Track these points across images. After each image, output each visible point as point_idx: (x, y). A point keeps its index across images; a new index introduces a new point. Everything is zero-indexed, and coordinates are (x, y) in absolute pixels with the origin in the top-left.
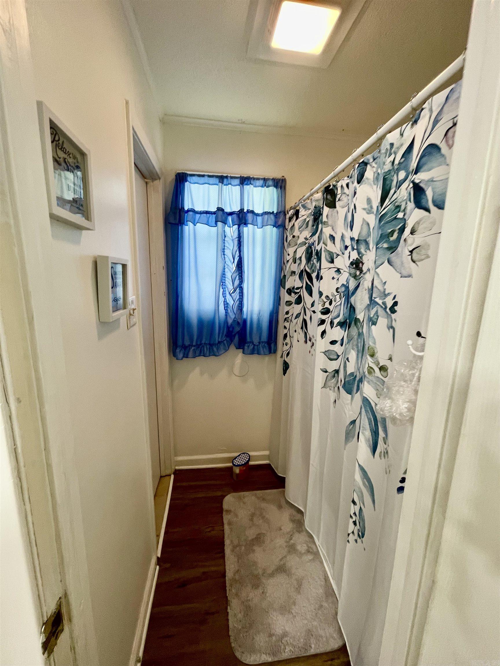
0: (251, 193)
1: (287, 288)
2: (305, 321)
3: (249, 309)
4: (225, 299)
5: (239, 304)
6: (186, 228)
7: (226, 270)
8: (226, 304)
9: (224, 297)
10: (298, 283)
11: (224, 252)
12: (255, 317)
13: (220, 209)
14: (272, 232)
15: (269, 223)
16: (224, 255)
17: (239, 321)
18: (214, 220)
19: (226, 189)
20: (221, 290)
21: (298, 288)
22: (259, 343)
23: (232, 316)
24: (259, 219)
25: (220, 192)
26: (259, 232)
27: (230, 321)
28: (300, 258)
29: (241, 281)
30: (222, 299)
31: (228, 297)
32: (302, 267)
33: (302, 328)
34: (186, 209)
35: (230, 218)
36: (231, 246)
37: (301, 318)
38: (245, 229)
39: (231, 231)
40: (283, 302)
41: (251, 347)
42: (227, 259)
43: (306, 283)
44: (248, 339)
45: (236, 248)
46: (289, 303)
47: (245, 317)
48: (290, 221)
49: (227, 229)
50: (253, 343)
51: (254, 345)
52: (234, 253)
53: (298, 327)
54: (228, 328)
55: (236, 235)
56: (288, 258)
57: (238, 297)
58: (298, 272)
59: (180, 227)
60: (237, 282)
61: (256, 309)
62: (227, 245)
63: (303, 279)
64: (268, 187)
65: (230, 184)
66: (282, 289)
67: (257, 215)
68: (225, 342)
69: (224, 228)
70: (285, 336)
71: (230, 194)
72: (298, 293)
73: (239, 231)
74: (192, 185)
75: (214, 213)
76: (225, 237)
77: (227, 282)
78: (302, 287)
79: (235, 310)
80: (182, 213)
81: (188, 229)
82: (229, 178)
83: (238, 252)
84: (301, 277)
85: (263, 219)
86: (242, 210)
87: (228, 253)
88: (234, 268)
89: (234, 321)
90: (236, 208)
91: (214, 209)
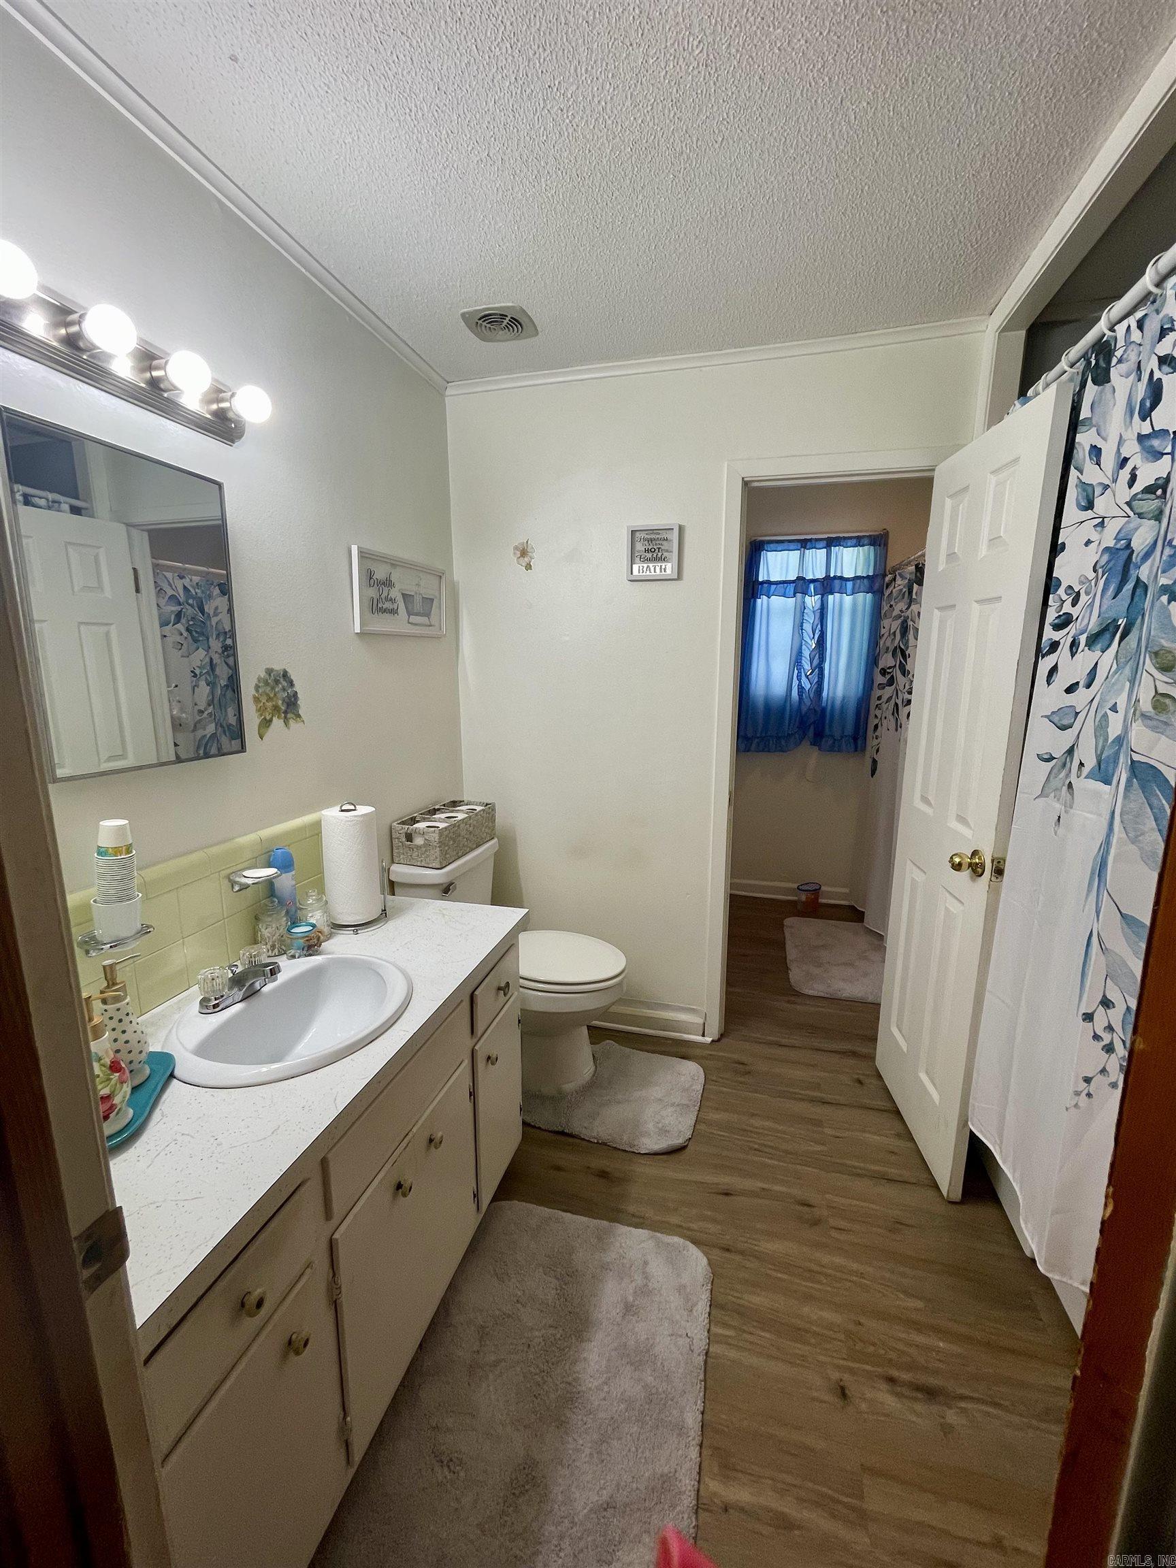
0: (839, 557)
1: (881, 666)
2: (896, 705)
3: (831, 695)
4: (800, 682)
5: (817, 688)
6: (759, 601)
7: (804, 647)
8: (801, 688)
9: (799, 679)
10: (891, 662)
11: (802, 626)
12: (838, 702)
13: (800, 578)
14: (865, 599)
15: (862, 590)
16: (802, 629)
17: (817, 709)
18: (792, 589)
19: (809, 553)
20: (796, 672)
21: (889, 668)
22: (842, 737)
23: (807, 702)
24: (850, 585)
25: (802, 557)
26: (848, 600)
27: (804, 709)
28: (895, 632)
29: (822, 659)
30: (795, 682)
31: (804, 678)
32: (896, 643)
33: (893, 714)
34: (761, 579)
35: (812, 586)
36: (811, 619)
37: (892, 702)
38: (831, 597)
39: (812, 601)
40: (876, 685)
41: (830, 742)
42: (805, 634)
43: (900, 661)
44: (827, 731)
45: (817, 621)
46: (881, 686)
47: (824, 704)
48: (887, 588)
49: (807, 599)
50: (832, 736)
51: (835, 740)
52: (814, 627)
53: (889, 714)
54: (802, 717)
55: (818, 605)
56: (883, 631)
57: (816, 680)
58: (892, 648)
59: (752, 600)
60: (816, 662)
61: (840, 692)
62: (806, 617)
63: (896, 657)
64: (863, 546)
65: (815, 548)
66: (876, 668)
67: (848, 580)
68: (797, 736)
69: (804, 598)
70: (876, 727)
71: (814, 559)
72: (890, 673)
73: (822, 600)
74: (769, 553)
75: (793, 582)
76: (805, 608)
77: (803, 662)
78: (895, 665)
79: (812, 696)
80: (756, 587)
81: (762, 602)
82: (813, 542)
83: (819, 626)
84: (894, 655)
85: (854, 585)
86: (828, 577)
87: (807, 627)
88: (814, 645)
89: (809, 709)
90: (820, 574)
91: (792, 577)
